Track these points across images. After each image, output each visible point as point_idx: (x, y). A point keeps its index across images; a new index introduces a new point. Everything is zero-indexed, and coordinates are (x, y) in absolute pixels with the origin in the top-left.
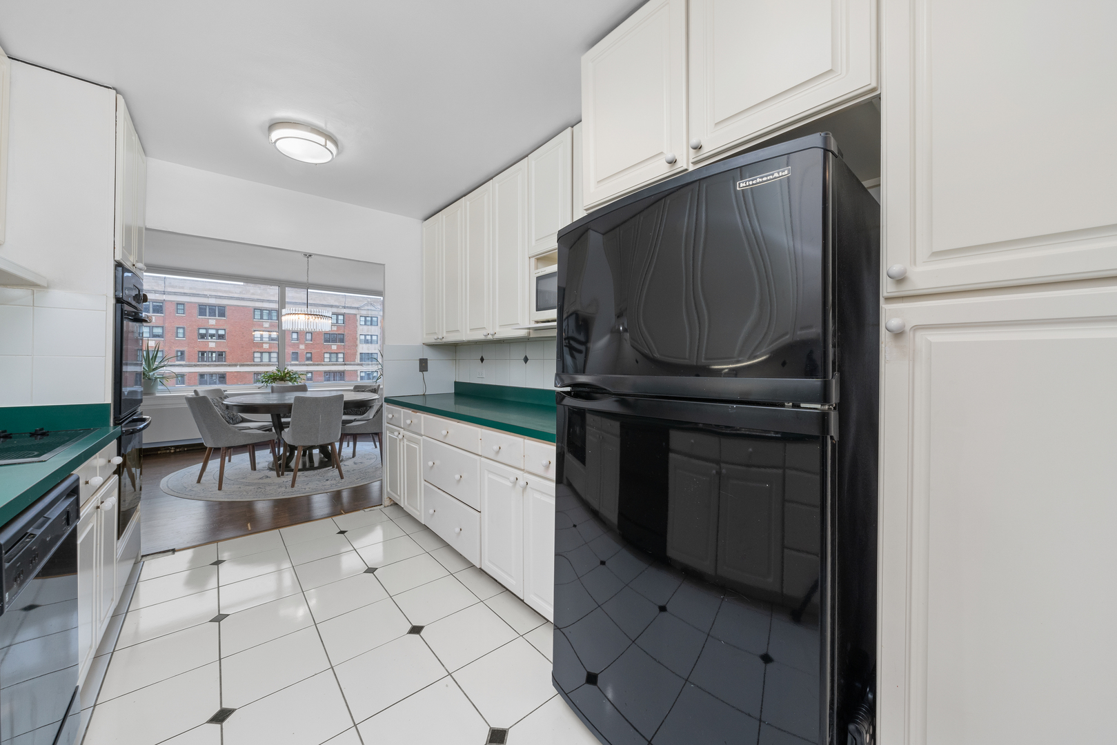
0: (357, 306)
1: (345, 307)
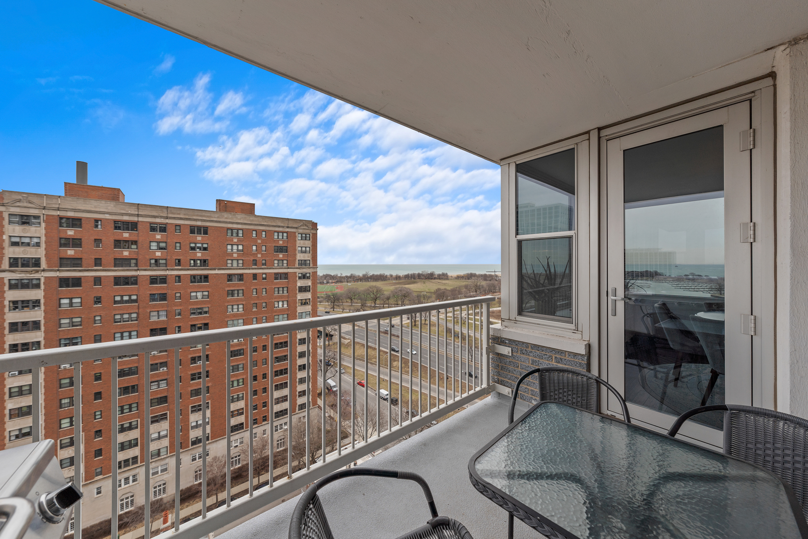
0: (296, 226)
1: (288, 227)
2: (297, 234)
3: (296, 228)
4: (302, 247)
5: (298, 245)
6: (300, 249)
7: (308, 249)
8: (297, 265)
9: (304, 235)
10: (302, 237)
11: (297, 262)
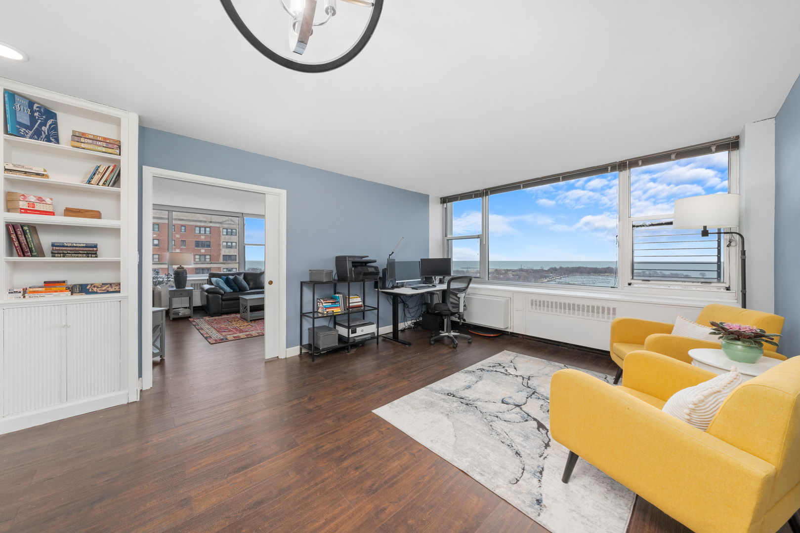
0: (220, 221)
1: (211, 222)
2: (221, 229)
3: (221, 223)
4: (227, 242)
5: (222, 241)
6: (225, 244)
7: (234, 244)
8: (221, 260)
9: (229, 230)
10: (227, 232)
11: (221, 257)
